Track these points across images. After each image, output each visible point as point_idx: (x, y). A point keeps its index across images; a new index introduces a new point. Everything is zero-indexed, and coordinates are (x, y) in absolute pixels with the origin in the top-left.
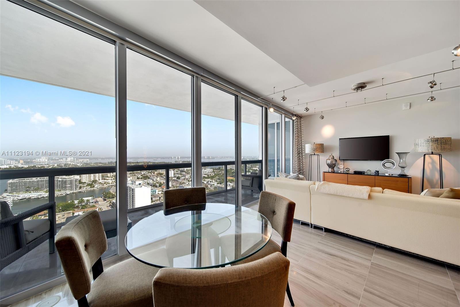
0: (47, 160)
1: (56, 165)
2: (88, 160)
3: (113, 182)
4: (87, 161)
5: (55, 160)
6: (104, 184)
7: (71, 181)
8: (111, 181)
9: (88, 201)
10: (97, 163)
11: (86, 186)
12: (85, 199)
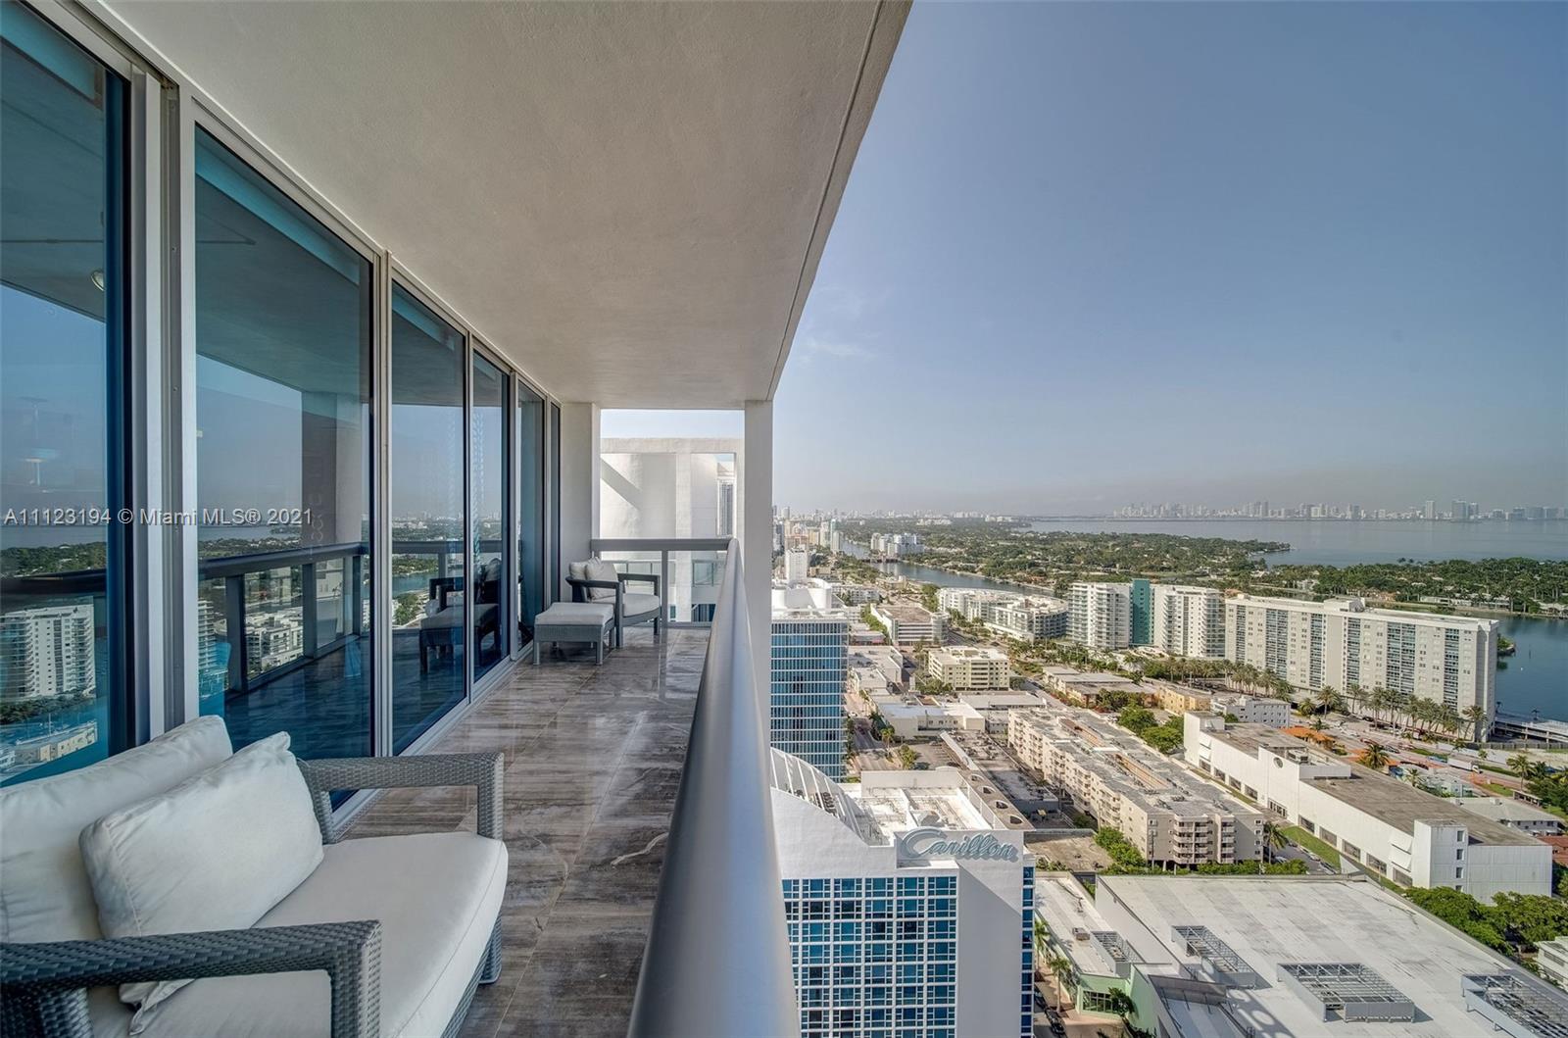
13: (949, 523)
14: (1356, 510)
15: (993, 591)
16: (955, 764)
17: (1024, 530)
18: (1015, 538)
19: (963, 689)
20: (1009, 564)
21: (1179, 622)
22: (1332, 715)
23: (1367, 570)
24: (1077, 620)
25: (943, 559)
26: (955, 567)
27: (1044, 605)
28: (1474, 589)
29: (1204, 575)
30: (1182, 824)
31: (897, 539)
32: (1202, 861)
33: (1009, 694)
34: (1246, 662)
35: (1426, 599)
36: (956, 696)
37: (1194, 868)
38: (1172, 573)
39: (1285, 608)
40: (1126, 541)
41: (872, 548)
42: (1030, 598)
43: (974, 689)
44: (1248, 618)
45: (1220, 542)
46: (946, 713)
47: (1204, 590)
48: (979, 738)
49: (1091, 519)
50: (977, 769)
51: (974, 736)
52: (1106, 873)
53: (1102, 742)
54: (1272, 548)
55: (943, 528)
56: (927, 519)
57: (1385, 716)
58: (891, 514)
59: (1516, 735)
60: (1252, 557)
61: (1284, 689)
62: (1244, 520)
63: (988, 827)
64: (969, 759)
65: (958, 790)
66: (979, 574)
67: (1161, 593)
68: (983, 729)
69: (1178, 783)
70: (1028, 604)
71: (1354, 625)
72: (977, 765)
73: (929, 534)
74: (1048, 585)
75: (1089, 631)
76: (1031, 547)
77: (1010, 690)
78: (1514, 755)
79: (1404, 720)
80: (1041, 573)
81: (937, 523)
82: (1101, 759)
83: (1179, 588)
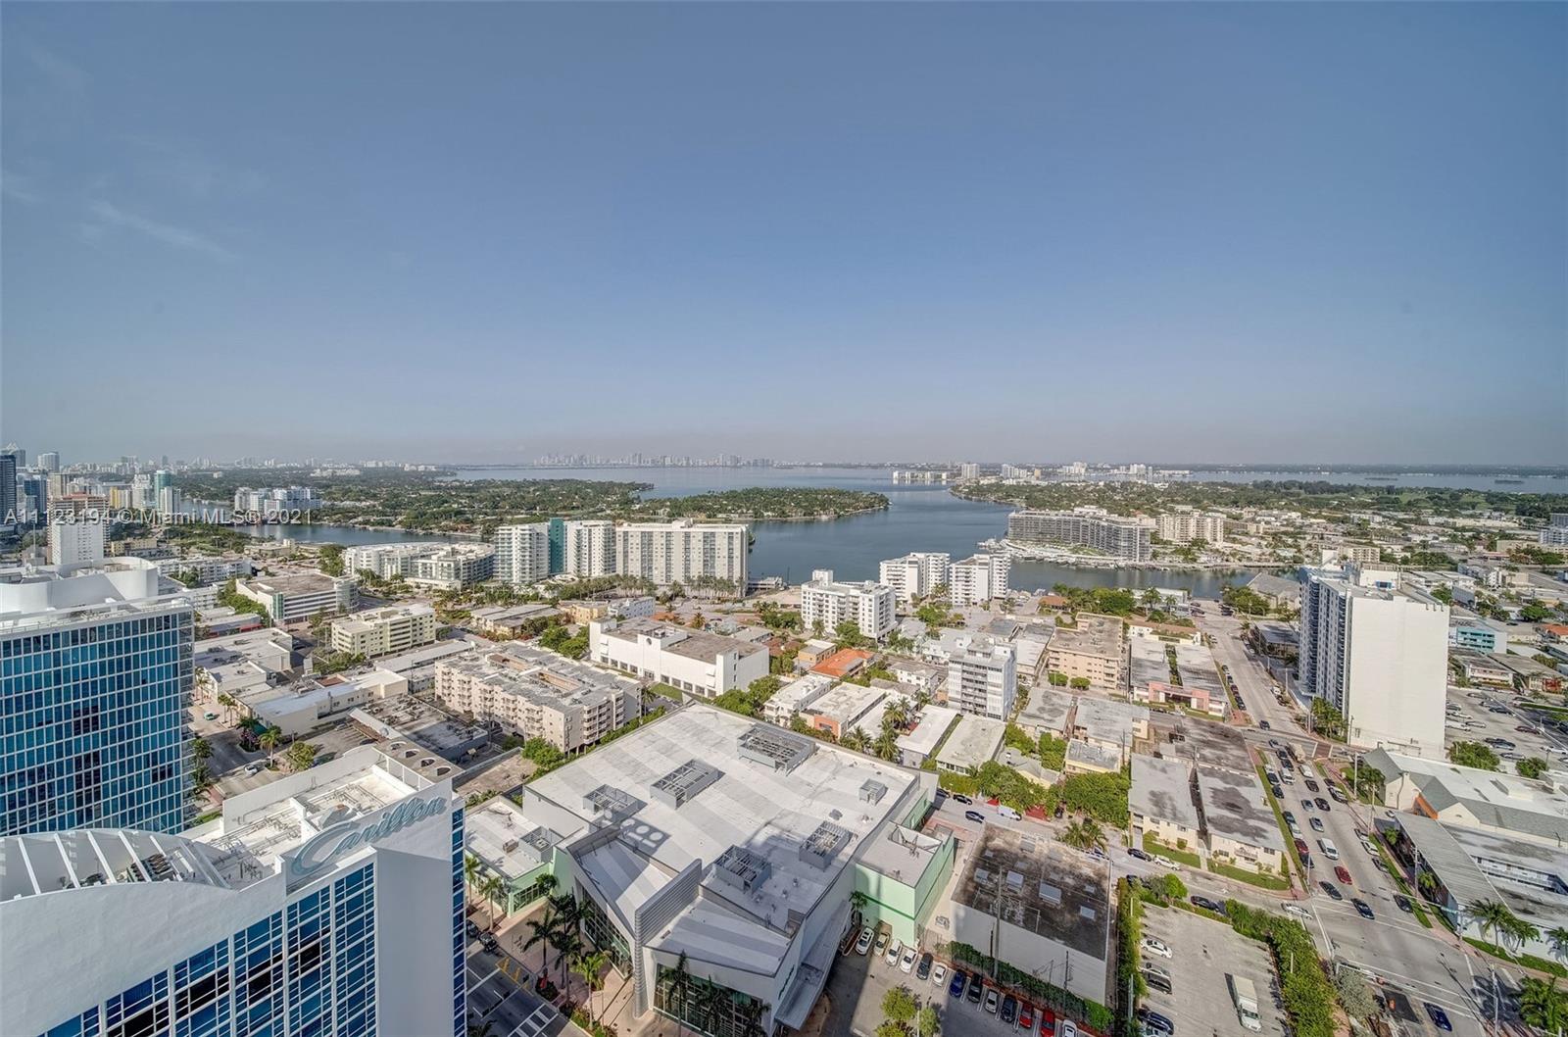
0: (1083, 471)
1: (1102, 484)
2: (1187, 472)
3: (1263, 554)
4: (1184, 476)
5: (1102, 469)
6: (1232, 559)
7: (1130, 531)
8: (1259, 551)
9: (1171, 600)
10: (1213, 483)
11: (1172, 553)
12: (1164, 592)
13: (357, 472)
14: (688, 459)
15: (415, 544)
16: (373, 739)
17: (450, 479)
18: (439, 488)
19: (380, 655)
20: (433, 514)
21: (585, 550)
22: (678, 599)
23: (694, 499)
24: (503, 560)
25: (349, 514)
26: (367, 522)
27: (471, 551)
28: (740, 507)
29: (602, 510)
30: (589, 712)
31: (280, 494)
32: (604, 734)
33: (438, 645)
34: (630, 574)
35: (720, 516)
36: (370, 665)
37: (598, 742)
38: (579, 511)
39: (651, 530)
40: (544, 486)
41: (237, 507)
42: (456, 546)
43: (395, 652)
44: (631, 540)
45: (612, 484)
46: (357, 688)
47: (602, 522)
48: (400, 702)
49: (514, 467)
50: (400, 735)
51: (395, 701)
52: (532, 779)
53: (526, 666)
54: (645, 487)
55: (349, 480)
56: (326, 469)
57: (703, 593)
58: (269, 464)
59: (756, 589)
60: (632, 494)
61: (652, 587)
62: (628, 467)
63: (413, 791)
64: (389, 728)
65: (375, 768)
66: (398, 528)
67: (572, 528)
68: (405, 690)
69: (586, 679)
70: (454, 552)
71: (687, 536)
72: (400, 731)
73: (328, 486)
74: (475, 531)
75: (514, 570)
76: (457, 496)
77: (436, 642)
78: (755, 601)
79: (712, 593)
80: (467, 521)
81: (339, 473)
82: (526, 681)
83: (585, 523)
